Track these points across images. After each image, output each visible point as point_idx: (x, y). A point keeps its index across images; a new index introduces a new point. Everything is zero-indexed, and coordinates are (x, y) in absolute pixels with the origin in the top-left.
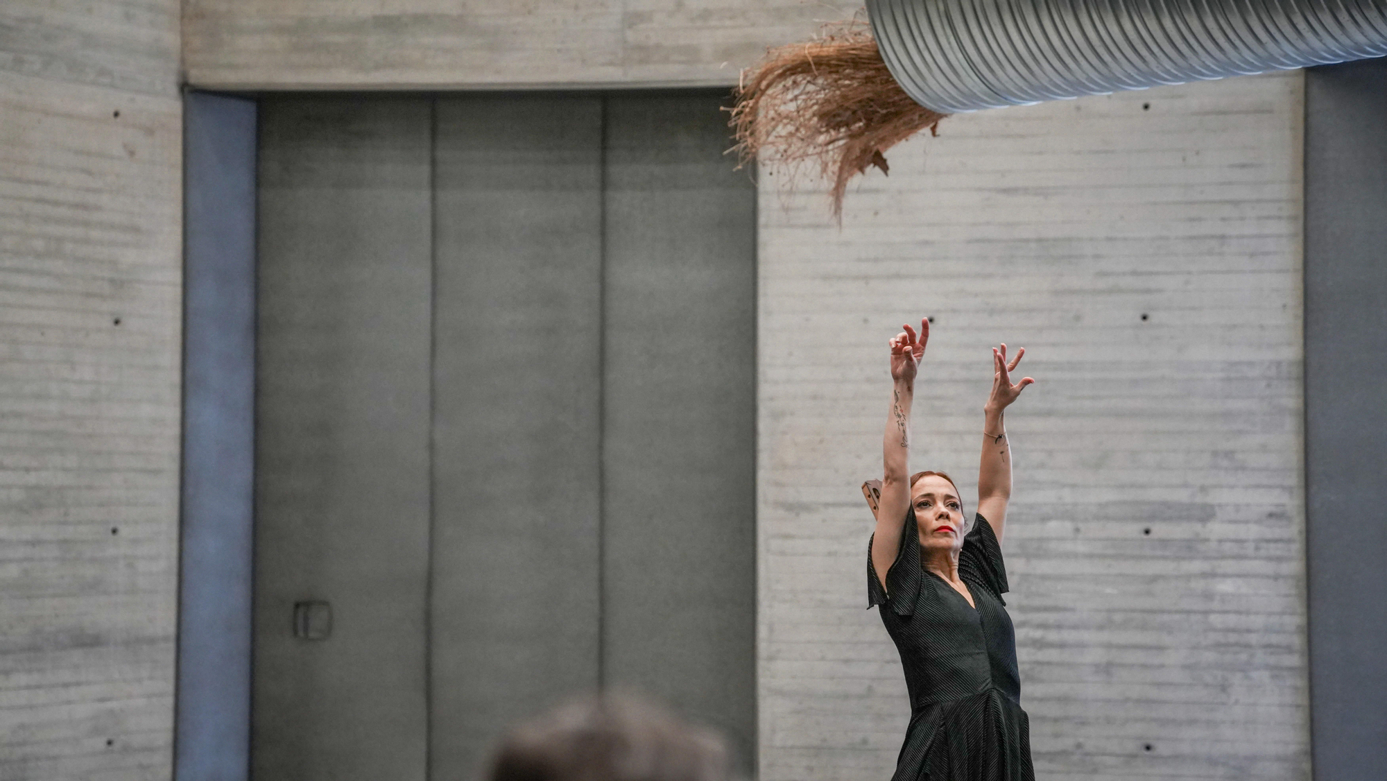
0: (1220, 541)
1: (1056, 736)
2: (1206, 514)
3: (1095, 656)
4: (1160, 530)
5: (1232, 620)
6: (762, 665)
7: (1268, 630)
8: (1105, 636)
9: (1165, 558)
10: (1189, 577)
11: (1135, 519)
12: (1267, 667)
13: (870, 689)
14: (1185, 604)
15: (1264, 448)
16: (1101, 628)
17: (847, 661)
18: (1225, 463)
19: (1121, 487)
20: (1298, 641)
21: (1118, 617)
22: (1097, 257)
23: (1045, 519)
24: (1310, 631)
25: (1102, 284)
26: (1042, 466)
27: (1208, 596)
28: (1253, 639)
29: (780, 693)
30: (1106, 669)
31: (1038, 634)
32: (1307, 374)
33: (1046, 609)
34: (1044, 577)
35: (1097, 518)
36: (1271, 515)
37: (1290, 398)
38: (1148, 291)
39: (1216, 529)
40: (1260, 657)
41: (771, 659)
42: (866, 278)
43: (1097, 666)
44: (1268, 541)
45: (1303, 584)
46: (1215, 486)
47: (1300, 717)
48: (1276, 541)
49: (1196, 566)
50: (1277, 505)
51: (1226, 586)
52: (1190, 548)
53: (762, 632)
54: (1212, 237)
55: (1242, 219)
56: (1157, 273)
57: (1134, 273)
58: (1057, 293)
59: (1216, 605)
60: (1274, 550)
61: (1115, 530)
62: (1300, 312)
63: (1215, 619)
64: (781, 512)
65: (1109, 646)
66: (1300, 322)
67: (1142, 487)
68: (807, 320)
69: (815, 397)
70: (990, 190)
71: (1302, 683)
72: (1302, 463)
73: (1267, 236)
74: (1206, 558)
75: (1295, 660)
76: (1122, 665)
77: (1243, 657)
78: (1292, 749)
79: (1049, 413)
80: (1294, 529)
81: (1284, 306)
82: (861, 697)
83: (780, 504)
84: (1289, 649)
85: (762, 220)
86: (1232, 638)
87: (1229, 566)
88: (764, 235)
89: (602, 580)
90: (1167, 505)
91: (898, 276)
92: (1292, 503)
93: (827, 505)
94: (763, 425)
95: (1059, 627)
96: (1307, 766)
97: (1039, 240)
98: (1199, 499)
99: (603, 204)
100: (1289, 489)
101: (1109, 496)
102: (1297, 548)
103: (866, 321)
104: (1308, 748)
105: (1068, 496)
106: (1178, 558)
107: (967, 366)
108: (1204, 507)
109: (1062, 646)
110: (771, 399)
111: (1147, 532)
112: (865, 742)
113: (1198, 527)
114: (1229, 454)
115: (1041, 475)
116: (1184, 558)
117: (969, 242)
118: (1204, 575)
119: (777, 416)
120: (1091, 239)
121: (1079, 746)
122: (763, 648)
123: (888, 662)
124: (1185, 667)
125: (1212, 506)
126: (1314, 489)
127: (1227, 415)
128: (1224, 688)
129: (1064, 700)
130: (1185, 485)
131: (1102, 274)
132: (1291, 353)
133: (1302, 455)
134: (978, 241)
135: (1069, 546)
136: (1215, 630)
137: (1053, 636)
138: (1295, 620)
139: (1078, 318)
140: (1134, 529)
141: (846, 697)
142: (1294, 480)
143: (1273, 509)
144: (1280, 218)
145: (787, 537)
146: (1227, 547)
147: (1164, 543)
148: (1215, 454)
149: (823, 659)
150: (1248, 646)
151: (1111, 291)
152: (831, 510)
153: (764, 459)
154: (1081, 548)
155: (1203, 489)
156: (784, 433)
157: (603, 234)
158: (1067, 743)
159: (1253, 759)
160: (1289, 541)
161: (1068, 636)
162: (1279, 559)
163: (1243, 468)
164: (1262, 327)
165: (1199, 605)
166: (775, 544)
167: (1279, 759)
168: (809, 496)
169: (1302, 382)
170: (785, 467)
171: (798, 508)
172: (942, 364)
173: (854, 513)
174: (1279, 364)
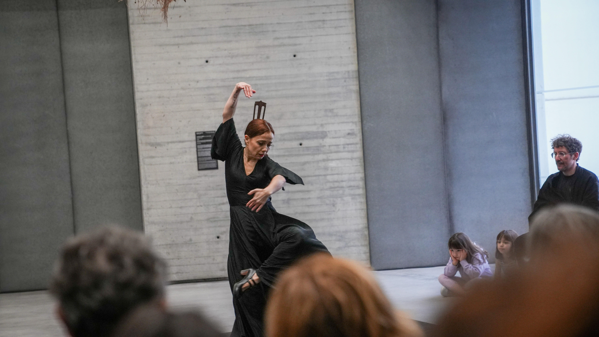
0: (329, 146)
2: (324, 135)
3: (283, 197)
4: (306, 143)
5: (336, 177)
6: (145, 212)
7: (349, 180)
9: (308, 154)
10: (318, 162)
11: (296, 139)
12: (351, 195)
13: (192, 218)
14: (317, 173)
15: (345, 107)
17: (181, 208)
18: (330, 114)
19: (290, 127)
20: (361, 184)
22: (274, 31)
24: (366, 179)
25: (277, 43)
27: (326, 169)
28: (344, 184)
29: (153, 223)
30: (288, 202)
32: (360, 75)
35: (280, 140)
36: (349, 134)
37: (354, 86)
38: (295, 45)
39: (328, 141)
40: (347, 191)
41: (149, 209)
42: (178, 45)
43: (283, 200)
44: (348, 144)
45: (362, 161)
46: (326, 124)
47: (363, 214)
48: (351, 144)
49: (321, 157)
50: (351, 130)
51: (332, 164)
52: (318, 150)
53: (144, 198)
54: (320, 21)
55: (331, 13)
56: (298, 37)
57: (289, 37)
58: (258, 47)
59: (329, 172)
60: (351, 148)
61: (288, 144)
62: (356, 50)
63: (329, 178)
64: (149, 147)
65: (288, 192)
66: (356, 54)
67: (298, 126)
68: (154, 64)
69: (159, 97)
70: (228, 5)
71: (363, 200)
72: (360, 113)
73: (341, 19)
74: (324, 153)
75: (361, 191)
76: (294, 199)
77: (341, 192)
78: (361, 226)
80: (358, 139)
81: (349, 48)
82: (188, 222)
83: (148, 144)
84: (358, 187)
85: (131, 21)
86: (336, 184)
87: (334, 156)
88: (132, 28)
89: (71, 182)
90: (308, 133)
91: (192, 43)
92: (357, 128)
93: (168, 143)
94: (138, 110)
96: (366, 233)
97: (250, 25)
98: (321, 129)
99: (58, 16)
100: (355, 123)
101: (285, 131)
102: (359, 147)
103: (179, 63)
104: (367, 225)
106: (313, 154)
107: (223, 80)
108: (323, 132)
110: (141, 99)
111: (301, 144)
112: (191, 240)
113: (321, 141)
114: (331, 110)
116: (316, 154)
117: (220, 27)
118: (324, 160)
119: (144, 106)
120: (271, 24)
122: (145, 205)
123: (198, 206)
124: (318, 198)
125: (326, 132)
126: (365, 122)
127: (330, 94)
128: (334, 205)
130: (315, 124)
131: (277, 38)
132: (353, 67)
133: (359, 109)
134: (224, 27)
136: (329, 182)
138: (361, 175)
139: (268, 57)
140: (295, 144)
141: (182, 222)
142: (357, 119)
143: (350, 132)
144: (346, 12)
145: (152, 157)
146: (333, 148)
147: (308, 148)
148: (326, 110)
149: (171, 207)
150: (342, 187)
151: (280, 46)
152: (170, 145)
153: (140, 125)
155: (322, 125)
156: (147, 113)
157: (59, 30)
159: (346, 232)
160: (357, 144)
162: (353, 151)
163: (337, 116)
164: (341, 57)
165: (322, 172)
166: (147, 161)
167: (356, 231)
168: (160, 139)
169: (358, 79)
170: (149, 128)
171: (156, 145)
172: (213, 80)
173: (180, 145)
174: (348, 72)
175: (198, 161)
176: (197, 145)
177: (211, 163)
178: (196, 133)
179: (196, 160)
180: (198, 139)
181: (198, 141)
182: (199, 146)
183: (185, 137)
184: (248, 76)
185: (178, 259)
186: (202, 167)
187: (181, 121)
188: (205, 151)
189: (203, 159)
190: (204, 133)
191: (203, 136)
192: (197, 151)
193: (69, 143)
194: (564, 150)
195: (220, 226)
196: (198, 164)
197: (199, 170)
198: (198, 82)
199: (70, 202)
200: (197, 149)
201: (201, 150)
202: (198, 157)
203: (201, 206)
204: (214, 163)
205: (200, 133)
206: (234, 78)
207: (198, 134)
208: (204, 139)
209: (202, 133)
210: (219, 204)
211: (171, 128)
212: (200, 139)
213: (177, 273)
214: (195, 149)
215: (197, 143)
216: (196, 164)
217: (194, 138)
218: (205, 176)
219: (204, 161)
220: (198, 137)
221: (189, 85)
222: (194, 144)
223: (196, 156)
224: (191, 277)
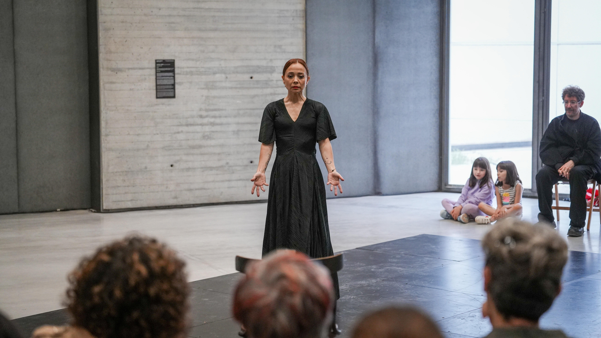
0: (277, 81)
1: (219, 160)
2: (273, 70)
3: (233, 128)
4: (256, 77)
8: (237, 120)
9: (258, 88)
10: (266, 95)
11: (248, 73)
13: (148, 146)
15: (291, 44)
16: (235, 116)
17: (138, 135)
18: (278, 50)
19: (242, 60)
21: (241, 112)
23: (215, 73)
26: (213, 52)
29: (111, 150)
30: (237, 133)
31: (212, 120)
32: (307, 15)
33: (215, 110)
34: (214, 97)
35: (234, 73)
37: (301, 25)
39: (276, 76)
41: (107, 135)
43: (234, 131)
46: (275, 59)
49: (269, 91)
52: (266, 84)
53: (103, 124)
61: (240, 77)
64: (110, 72)
65: (238, 123)
67: (250, 60)
69: (123, 22)
72: (305, 50)
74: (272, 87)
76: (243, 131)
79: (215, 30)
82: (144, 149)
83: (108, 69)
87: (280, 90)
89: (16, 103)
90: (258, 67)
93: (129, 69)
95: (220, 117)
98: (270, 64)
101: (239, 63)
105: (223, 64)
106: (262, 88)
107: (184, 10)
108: (272, 67)
109: (221, 124)
110: (105, 22)
111: (251, 78)
112: (146, 168)
113: (269, 75)
114: (280, 47)
115: (213, 55)
116: (265, 88)
118: (272, 94)
119: (107, 30)
121: (227, 163)
122: (103, 131)
123: (155, 134)
125: (274, 67)
127: (279, 31)
129: (222, 146)
130: (265, 59)
132: (301, 7)
133: (304, 46)
135: (224, 84)
137: (218, 121)
140: (247, 77)
141: (138, 150)
145: (112, 83)
146: (279, 83)
147: (258, 82)
148: (275, 46)
149: (129, 134)
152: (131, 71)
154: (228, 85)
155: (271, 60)
156: (110, 38)
158: (223, 163)
161: (224, 120)
163: (284, 52)
166: (107, 86)
168: (121, 65)
169: (305, 18)
170: (111, 52)
171: (117, 70)
172: (174, 8)
173: (140, 72)
174: (296, 11)
175: (157, 89)
176: (156, 73)
177: (169, 92)
178: (156, 60)
179: (155, 88)
180: (157, 67)
181: (157, 69)
182: (158, 74)
183: (145, 64)
184: (207, 7)
185: (134, 186)
186: (160, 95)
187: (142, 48)
188: (163, 79)
189: (162, 87)
190: (164, 61)
191: (162, 65)
192: (156, 79)
193: (15, 63)
194: (575, 99)
195: (174, 155)
196: (157, 92)
197: (157, 98)
198: (160, 9)
199: (13, 125)
200: (156, 77)
201: (159, 78)
202: (157, 85)
203: (158, 134)
204: (172, 91)
205: (160, 61)
206: (194, 8)
207: (158, 61)
208: (163, 67)
209: (162, 61)
210: (175, 133)
211: (133, 54)
212: (160, 67)
213: (132, 200)
214: (154, 77)
215: (156, 70)
216: (155, 92)
217: (154, 65)
218: (163, 104)
219: (162, 89)
220: (158, 65)
221: (152, 12)
222: (153, 72)
223: (155, 84)
224: (145, 205)
